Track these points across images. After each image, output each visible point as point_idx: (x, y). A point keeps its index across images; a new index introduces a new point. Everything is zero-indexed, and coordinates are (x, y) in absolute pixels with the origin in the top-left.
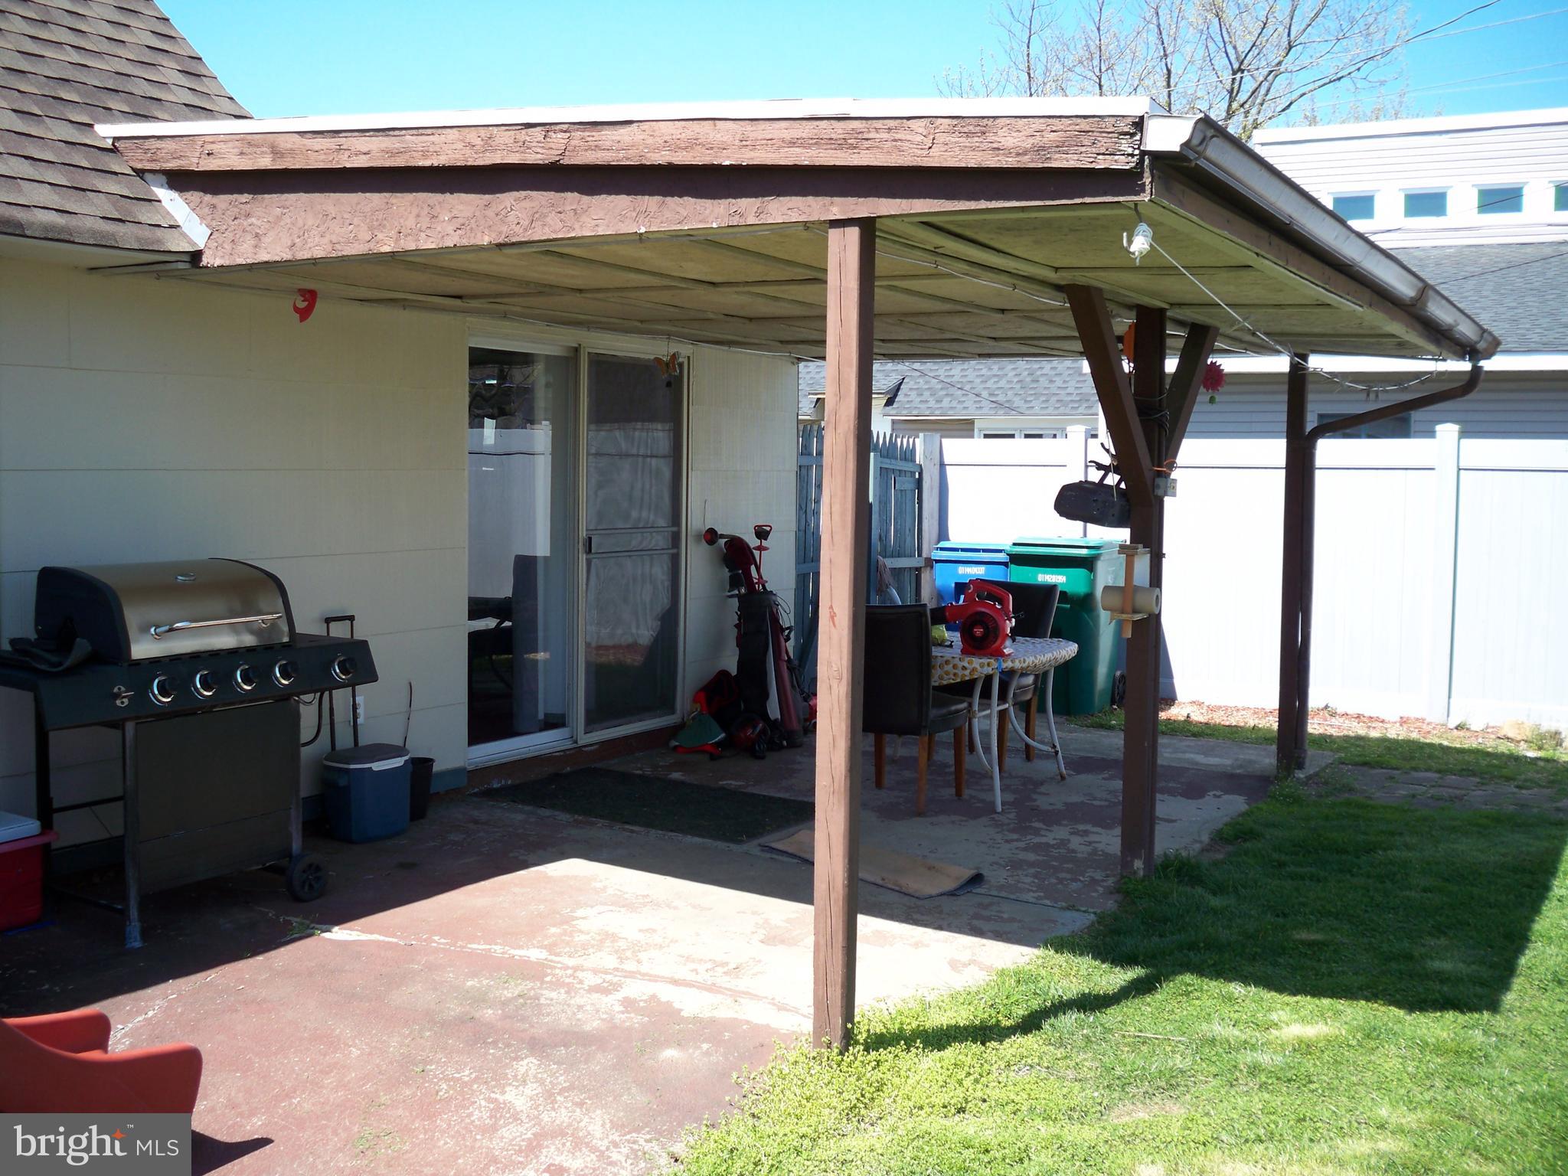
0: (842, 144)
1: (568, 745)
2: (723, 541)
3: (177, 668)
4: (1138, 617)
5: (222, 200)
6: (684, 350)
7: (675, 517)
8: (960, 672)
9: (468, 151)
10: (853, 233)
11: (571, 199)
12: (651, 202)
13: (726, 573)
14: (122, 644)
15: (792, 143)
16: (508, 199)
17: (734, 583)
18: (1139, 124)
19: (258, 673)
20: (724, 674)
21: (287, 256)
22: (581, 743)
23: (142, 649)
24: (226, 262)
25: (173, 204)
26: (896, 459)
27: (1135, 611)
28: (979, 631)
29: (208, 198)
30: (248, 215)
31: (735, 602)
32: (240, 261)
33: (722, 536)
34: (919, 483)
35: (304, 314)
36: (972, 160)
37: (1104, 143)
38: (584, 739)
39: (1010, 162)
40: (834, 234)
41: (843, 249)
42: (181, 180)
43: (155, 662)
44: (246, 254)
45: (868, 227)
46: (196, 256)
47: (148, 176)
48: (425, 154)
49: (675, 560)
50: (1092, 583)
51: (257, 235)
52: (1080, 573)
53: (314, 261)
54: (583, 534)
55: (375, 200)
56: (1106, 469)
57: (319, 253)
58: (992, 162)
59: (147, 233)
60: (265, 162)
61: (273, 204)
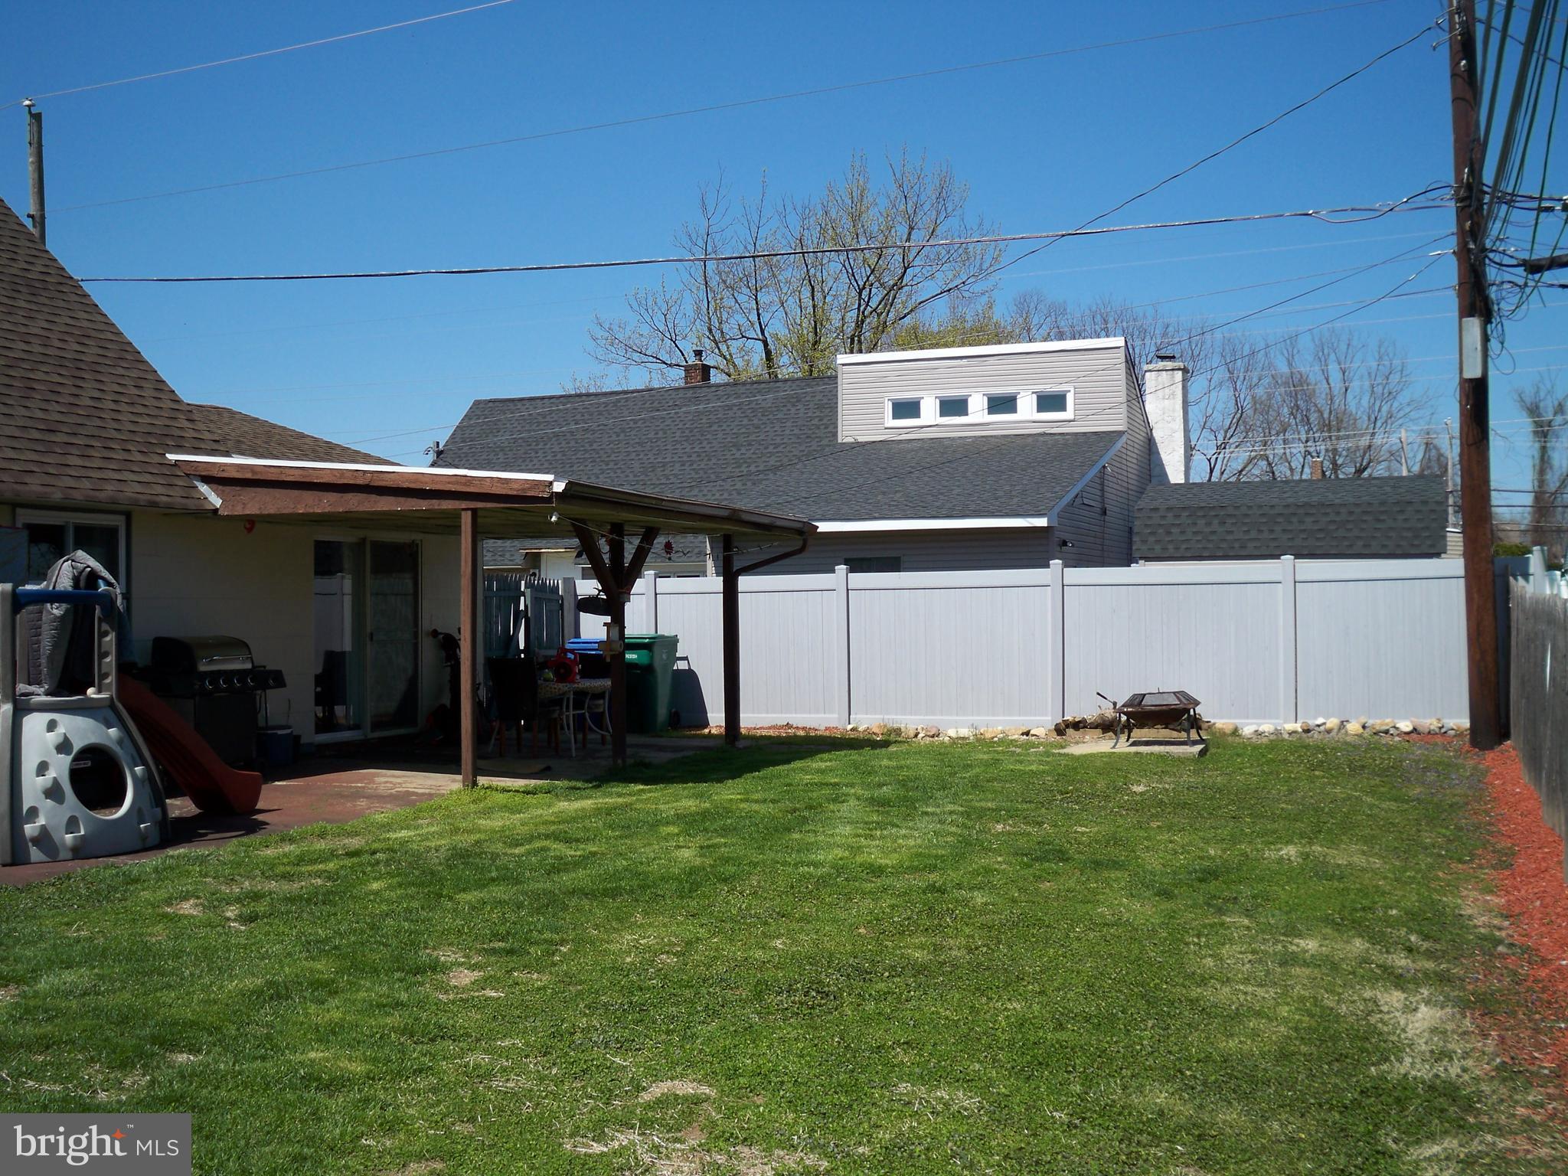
0: (465, 484)
1: (363, 737)
2: (441, 636)
3: (215, 676)
4: (612, 653)
5: (228, 489)
6: (416, 537)
7: (416, 625)
8: (553, 690)
9: (334, 478)
10: (469, 513)
11: (373, 497)
12: (402, 499)
13: (443, 654)
14: (193, 666)
15: (449, 483)
16: (349, 496)
17: (448, 659)
18: (551, 483)
19: (241, 680)
20: (444, 706)
21: (258, 512)
22: (369, 737)
23: (203, 668)
24: (230, 513)
25: (204, 488)
26: (546, 592)
27: (611, 650)
28: (562, 671)
29: (220, 487)
30: (240, 495)
31: (449, 669)
32: (236, 513)
33: (441, 633)
34: (562, 606)
35: (250, 530)
36: (504, 492)
37: (542, 488)
38: (371, 735)
39: (515, 493)
40: (463, 513)
41: (466, 519)
42: (208, 480)
43: (205, 673)
44: (239, 511)
45: (474, 511)
46: (216, 510)
47: (191, 477)
48: (317, 478)
49: (416, 646)
50: (652, 658)
51: (244, 504)
52: (644, 652)
53: (269, 515)
54: (369, 630)
55: (296, 493)
56: (600, 591)
57: (272, 512)
58: (510, 493)
59: (197, 502)
60: (249, 476)
61: (251, 492)
